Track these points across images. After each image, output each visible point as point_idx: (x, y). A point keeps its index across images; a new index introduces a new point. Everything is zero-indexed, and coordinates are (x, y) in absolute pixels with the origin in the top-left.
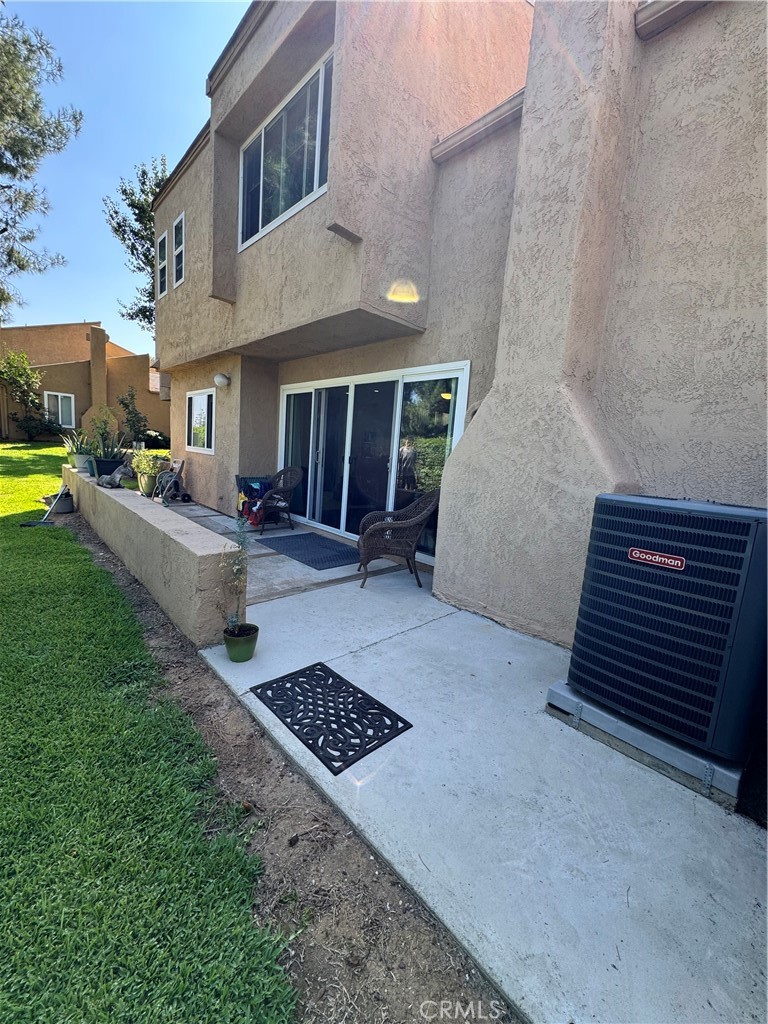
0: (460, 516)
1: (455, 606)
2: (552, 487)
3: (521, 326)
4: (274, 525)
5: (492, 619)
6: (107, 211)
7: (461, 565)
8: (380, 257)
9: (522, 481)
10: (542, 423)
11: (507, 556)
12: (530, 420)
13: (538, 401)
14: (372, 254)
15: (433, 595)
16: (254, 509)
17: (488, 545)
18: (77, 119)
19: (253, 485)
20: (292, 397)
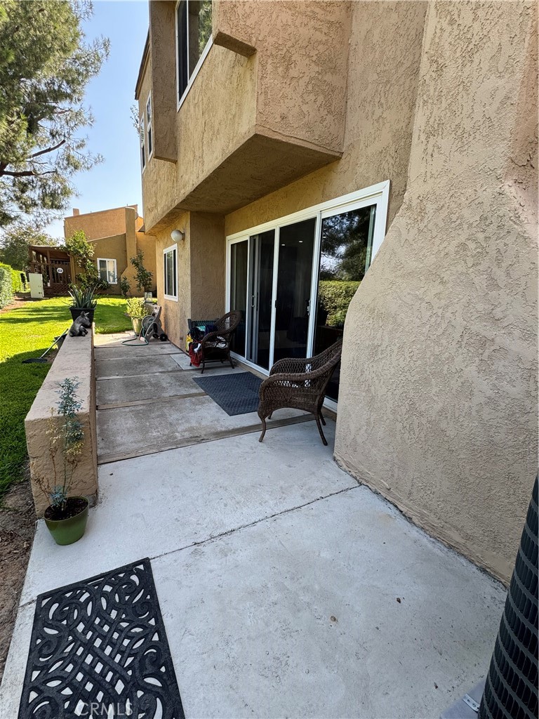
0: (362, 372)
1: (355, 478)
2: (484, 342)
3: (444, 105)
4: (219, 364)
5: (396, 506)
6: (133, 117)
7: (362, 431)
8: (280, 69)
9: (440, 331)
10: (472, 245)
11: (417, 431)
12: (455, 243)
13: (466, 213)
14: (269, 67)
15: (334, 459)
16: (196, 350)
17: (394, 412)
18: (106, 45)
19: (199, 328)
20: (235, 246)
